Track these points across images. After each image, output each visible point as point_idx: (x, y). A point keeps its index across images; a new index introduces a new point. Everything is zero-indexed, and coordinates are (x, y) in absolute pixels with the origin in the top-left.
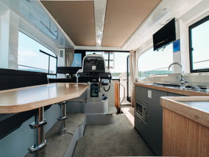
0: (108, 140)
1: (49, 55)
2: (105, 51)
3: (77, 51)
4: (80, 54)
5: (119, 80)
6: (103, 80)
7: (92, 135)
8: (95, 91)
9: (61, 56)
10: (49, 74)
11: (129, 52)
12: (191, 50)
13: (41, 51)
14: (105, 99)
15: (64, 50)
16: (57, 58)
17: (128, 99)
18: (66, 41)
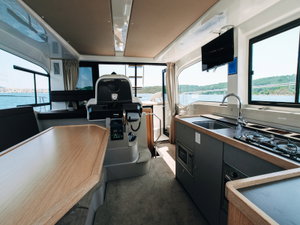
0: (141, 202)
1: (35, 73)
2: (130, 64)
3: (84, 64)
4: (90, 69)
5: (152, 107)
6: (129, 115)
7: (117, 197)
8: (117, 132)
9: (57, 72)
10: (36, 105)
11: (165, 64)
12: (251, 73)
13: (16, 67)
14: (133, 139)
15: (60, 62)
16: (48, 76)
17: (165, 132)
18: (63, 48)
